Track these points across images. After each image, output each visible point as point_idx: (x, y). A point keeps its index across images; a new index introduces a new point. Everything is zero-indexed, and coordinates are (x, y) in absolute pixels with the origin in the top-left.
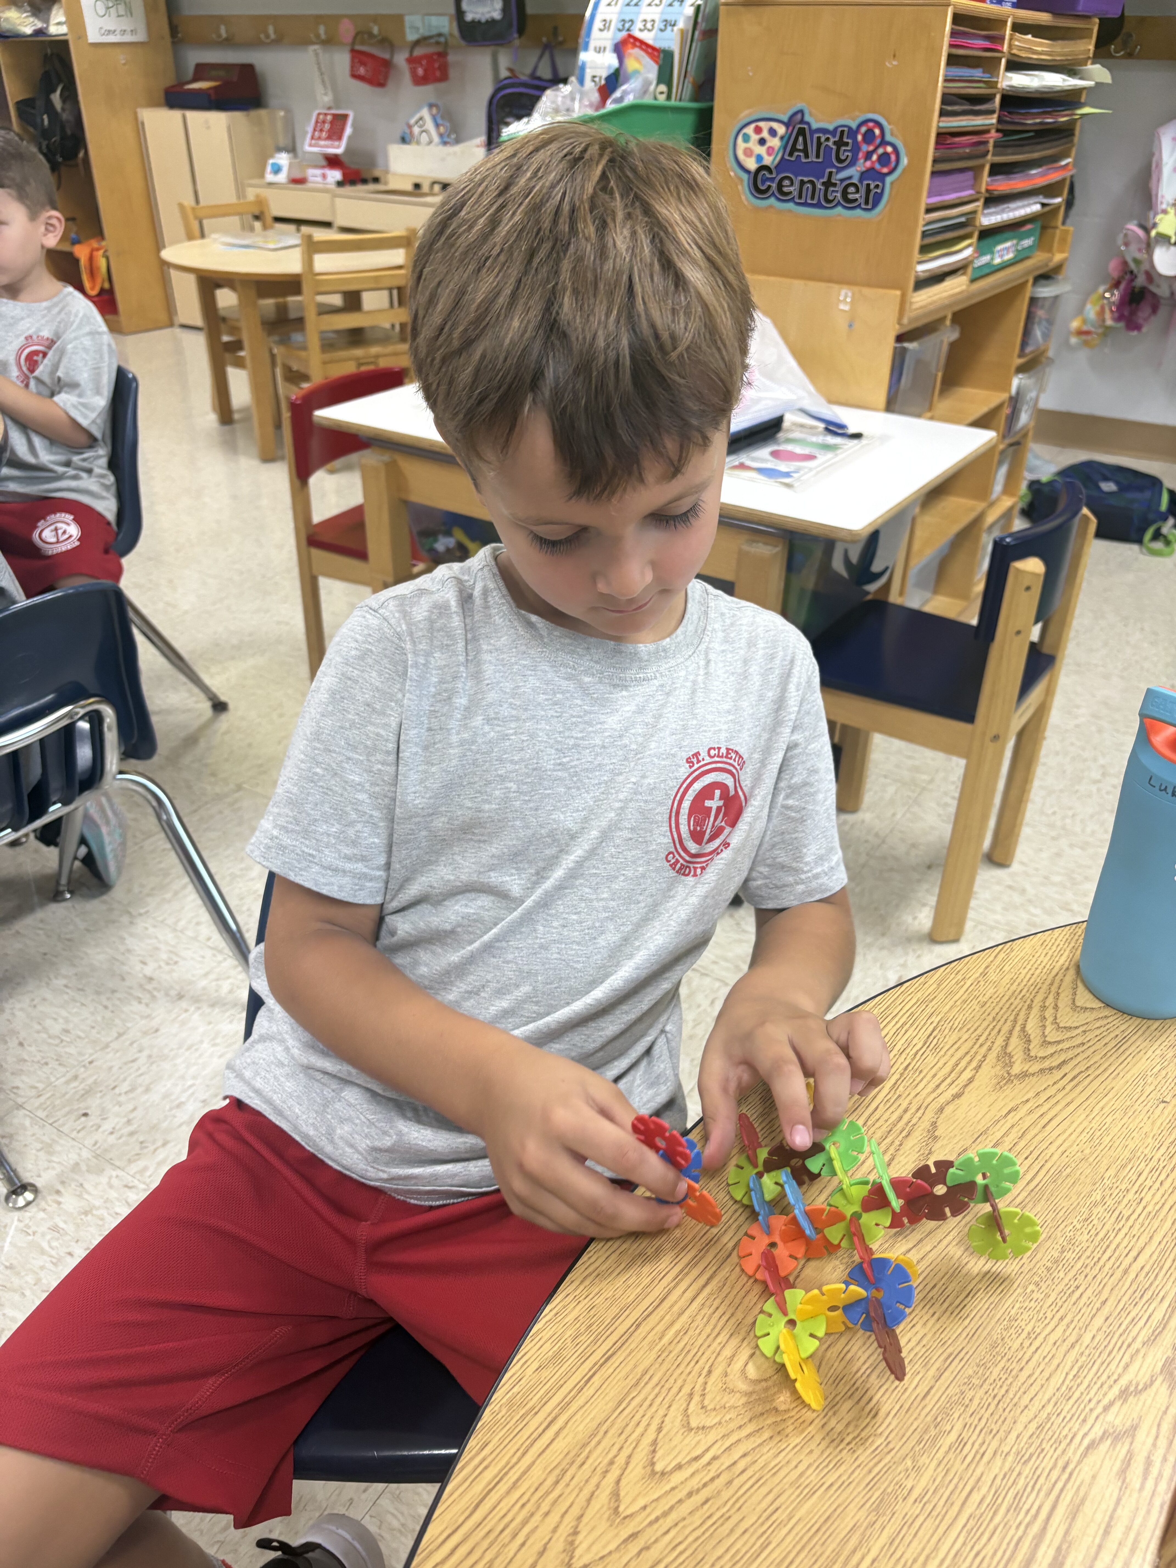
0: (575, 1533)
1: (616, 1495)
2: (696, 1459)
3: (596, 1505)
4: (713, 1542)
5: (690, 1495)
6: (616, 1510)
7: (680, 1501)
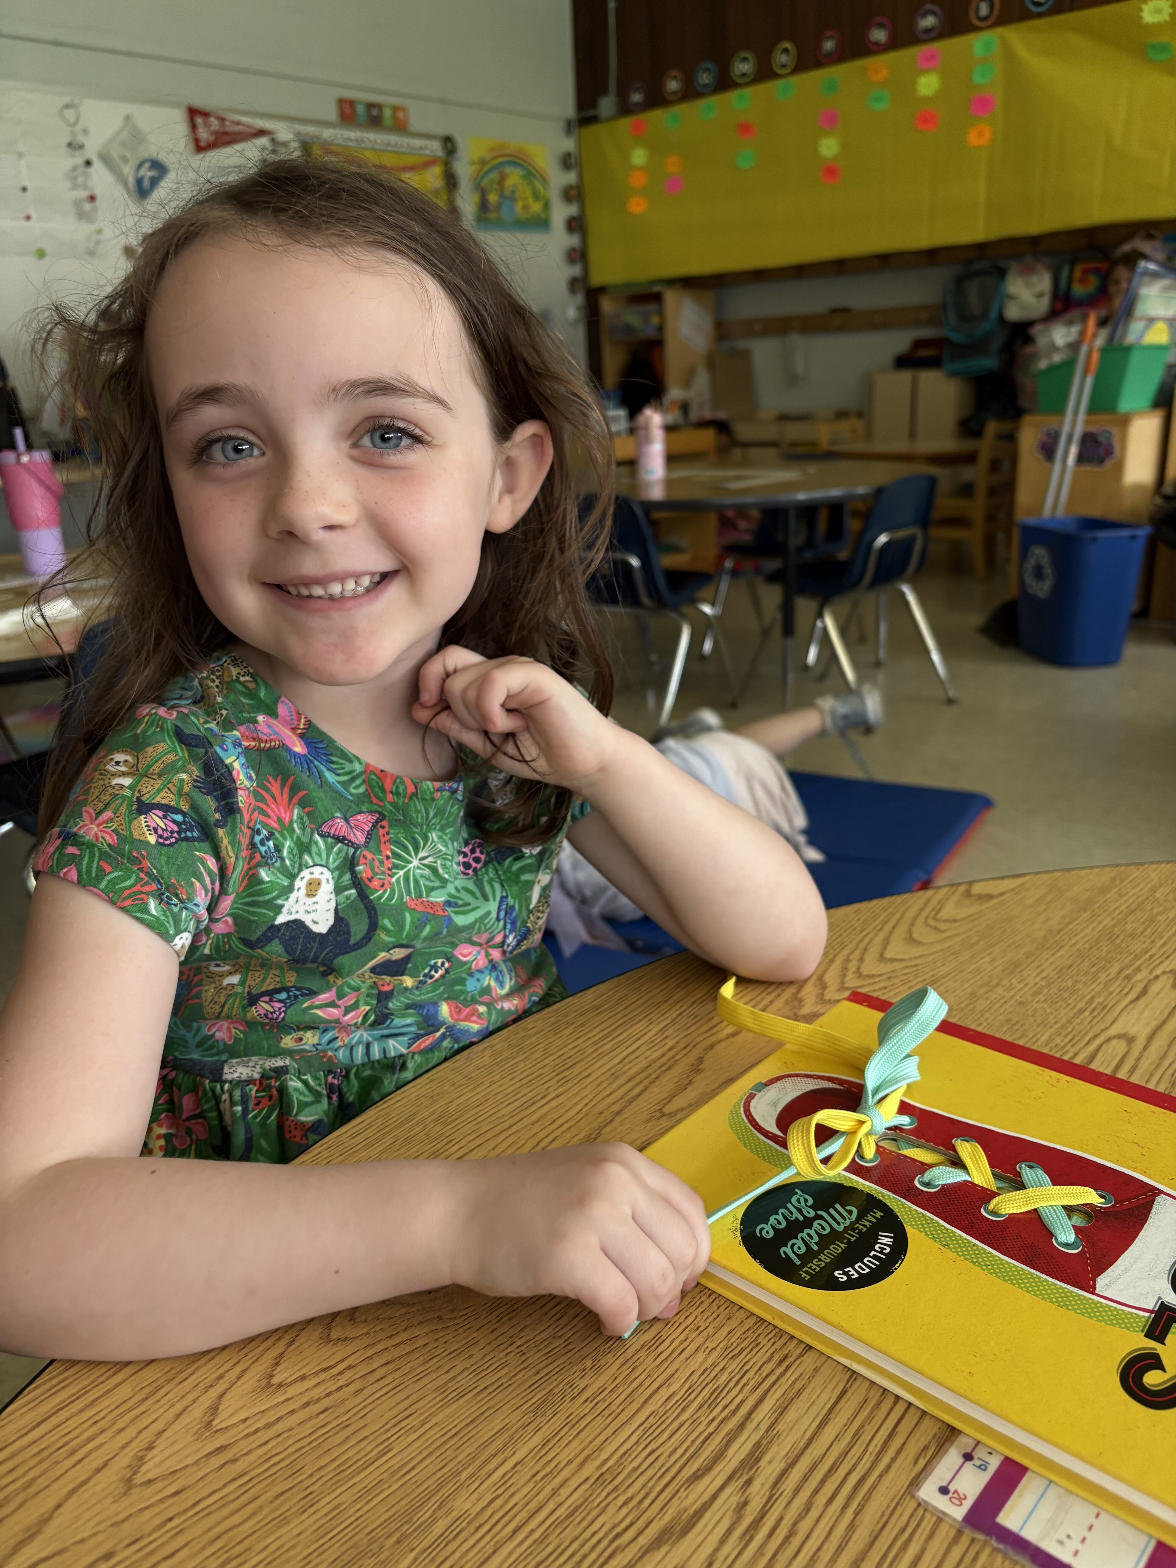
0: (150, 1448)
1: (214, 1409)
2: (326, 1369)
3: (185, 1420)
4: (320, 1451)
5: (307, 1404)
6: (209, 1424)
7: (293, 1412)
